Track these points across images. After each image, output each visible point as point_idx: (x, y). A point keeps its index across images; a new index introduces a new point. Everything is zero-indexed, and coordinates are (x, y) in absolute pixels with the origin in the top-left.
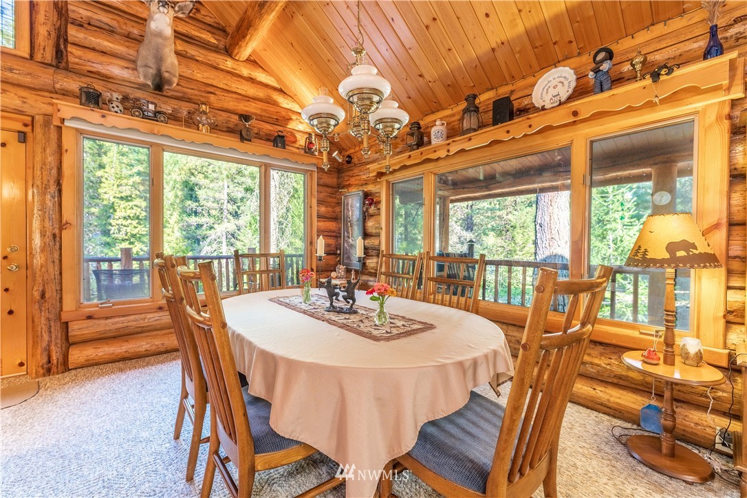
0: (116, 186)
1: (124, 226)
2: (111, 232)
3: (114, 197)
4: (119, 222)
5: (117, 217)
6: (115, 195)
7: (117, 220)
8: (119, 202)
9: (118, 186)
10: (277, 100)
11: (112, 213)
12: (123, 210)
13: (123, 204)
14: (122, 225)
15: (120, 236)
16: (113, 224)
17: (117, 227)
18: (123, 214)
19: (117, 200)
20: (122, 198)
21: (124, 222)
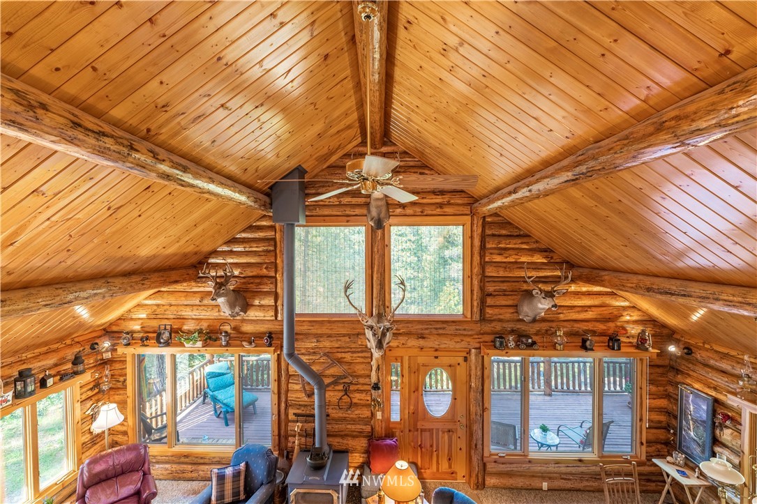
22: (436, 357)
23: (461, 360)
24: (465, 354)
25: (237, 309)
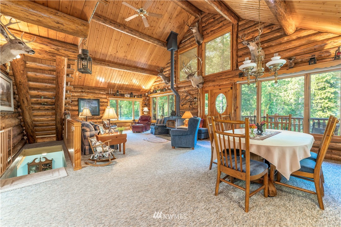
0: (316, 84)
1: (320, 103)
2: (313, 106)
3: (315, 89)
4: (317, 101)
5: (316, 99)
6: (315, 88)
7: (316, 100)
8: (317, 91)
9: (317, 84)
10: (315, 39)
11: (313, 97)
12: (320, 95)
13: (320, 92)
14: (319, 103)
15: (318, 108)
16: (314, 102)
17: (316, 104)
18: (320, 97)
19: (316, 91)
20: (319, 89)
21: (320, 101)
22: (220, 89)
23: (229, 89)
24: (231, 86)
25: (166, 81)
